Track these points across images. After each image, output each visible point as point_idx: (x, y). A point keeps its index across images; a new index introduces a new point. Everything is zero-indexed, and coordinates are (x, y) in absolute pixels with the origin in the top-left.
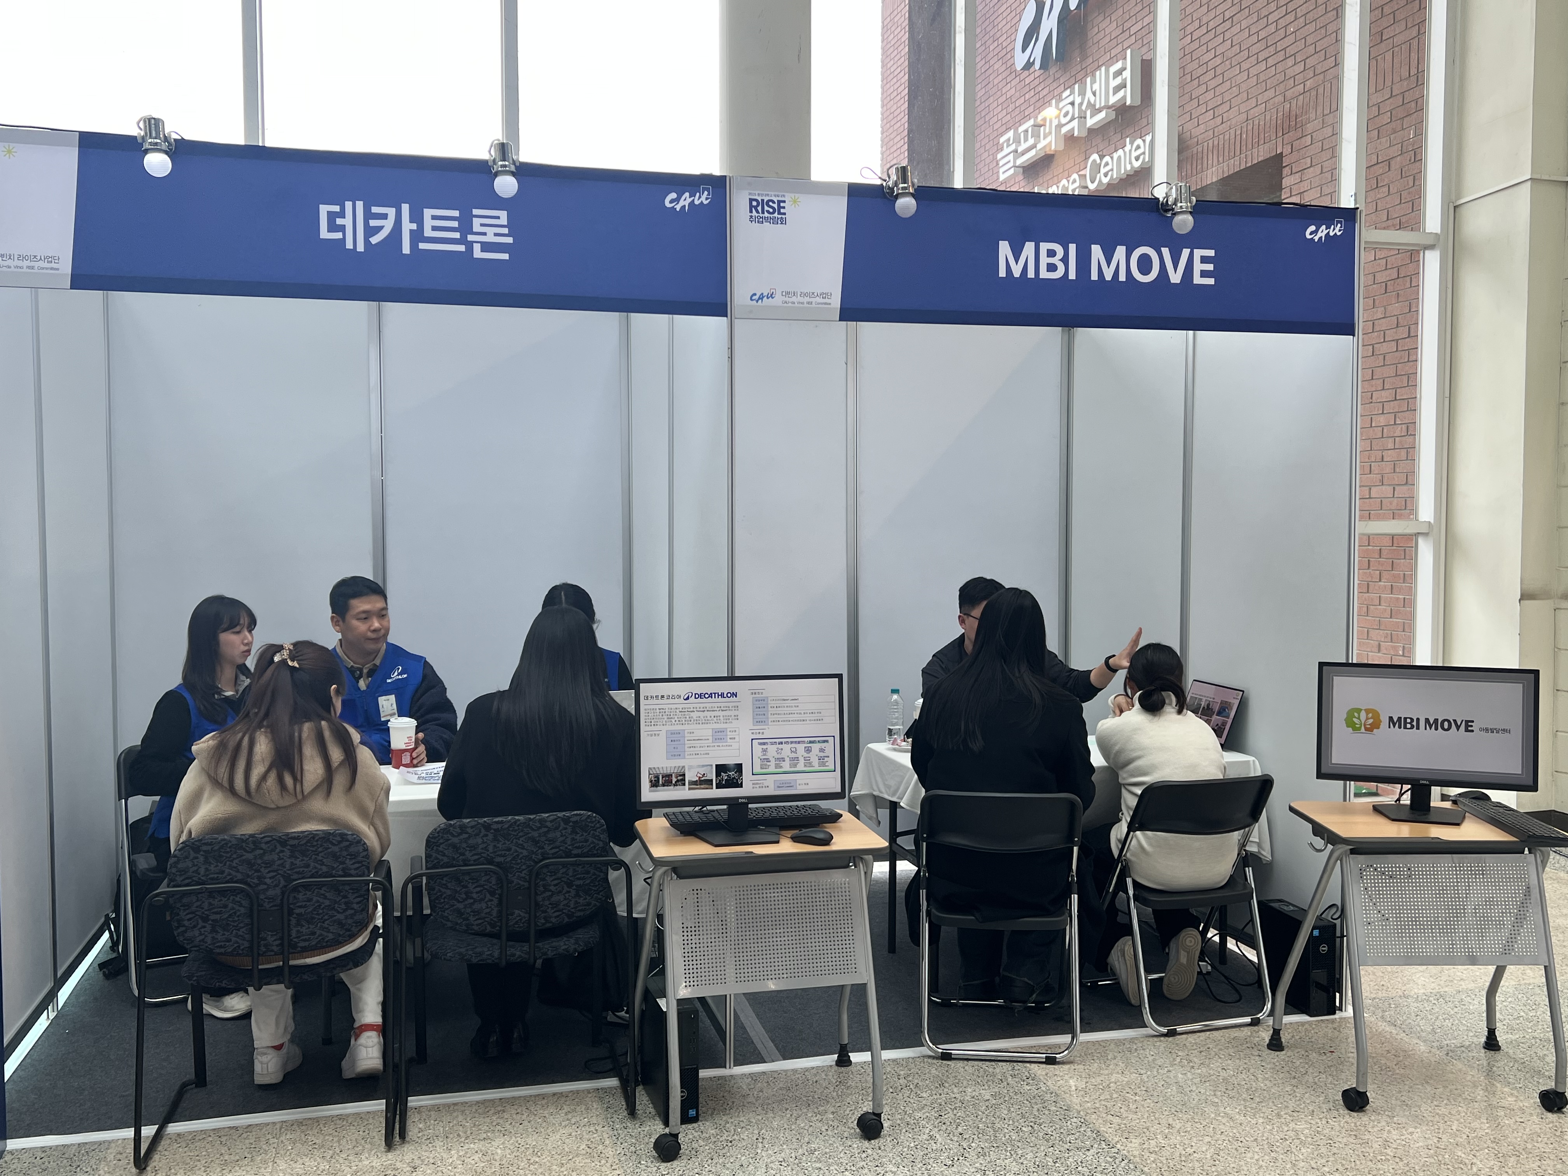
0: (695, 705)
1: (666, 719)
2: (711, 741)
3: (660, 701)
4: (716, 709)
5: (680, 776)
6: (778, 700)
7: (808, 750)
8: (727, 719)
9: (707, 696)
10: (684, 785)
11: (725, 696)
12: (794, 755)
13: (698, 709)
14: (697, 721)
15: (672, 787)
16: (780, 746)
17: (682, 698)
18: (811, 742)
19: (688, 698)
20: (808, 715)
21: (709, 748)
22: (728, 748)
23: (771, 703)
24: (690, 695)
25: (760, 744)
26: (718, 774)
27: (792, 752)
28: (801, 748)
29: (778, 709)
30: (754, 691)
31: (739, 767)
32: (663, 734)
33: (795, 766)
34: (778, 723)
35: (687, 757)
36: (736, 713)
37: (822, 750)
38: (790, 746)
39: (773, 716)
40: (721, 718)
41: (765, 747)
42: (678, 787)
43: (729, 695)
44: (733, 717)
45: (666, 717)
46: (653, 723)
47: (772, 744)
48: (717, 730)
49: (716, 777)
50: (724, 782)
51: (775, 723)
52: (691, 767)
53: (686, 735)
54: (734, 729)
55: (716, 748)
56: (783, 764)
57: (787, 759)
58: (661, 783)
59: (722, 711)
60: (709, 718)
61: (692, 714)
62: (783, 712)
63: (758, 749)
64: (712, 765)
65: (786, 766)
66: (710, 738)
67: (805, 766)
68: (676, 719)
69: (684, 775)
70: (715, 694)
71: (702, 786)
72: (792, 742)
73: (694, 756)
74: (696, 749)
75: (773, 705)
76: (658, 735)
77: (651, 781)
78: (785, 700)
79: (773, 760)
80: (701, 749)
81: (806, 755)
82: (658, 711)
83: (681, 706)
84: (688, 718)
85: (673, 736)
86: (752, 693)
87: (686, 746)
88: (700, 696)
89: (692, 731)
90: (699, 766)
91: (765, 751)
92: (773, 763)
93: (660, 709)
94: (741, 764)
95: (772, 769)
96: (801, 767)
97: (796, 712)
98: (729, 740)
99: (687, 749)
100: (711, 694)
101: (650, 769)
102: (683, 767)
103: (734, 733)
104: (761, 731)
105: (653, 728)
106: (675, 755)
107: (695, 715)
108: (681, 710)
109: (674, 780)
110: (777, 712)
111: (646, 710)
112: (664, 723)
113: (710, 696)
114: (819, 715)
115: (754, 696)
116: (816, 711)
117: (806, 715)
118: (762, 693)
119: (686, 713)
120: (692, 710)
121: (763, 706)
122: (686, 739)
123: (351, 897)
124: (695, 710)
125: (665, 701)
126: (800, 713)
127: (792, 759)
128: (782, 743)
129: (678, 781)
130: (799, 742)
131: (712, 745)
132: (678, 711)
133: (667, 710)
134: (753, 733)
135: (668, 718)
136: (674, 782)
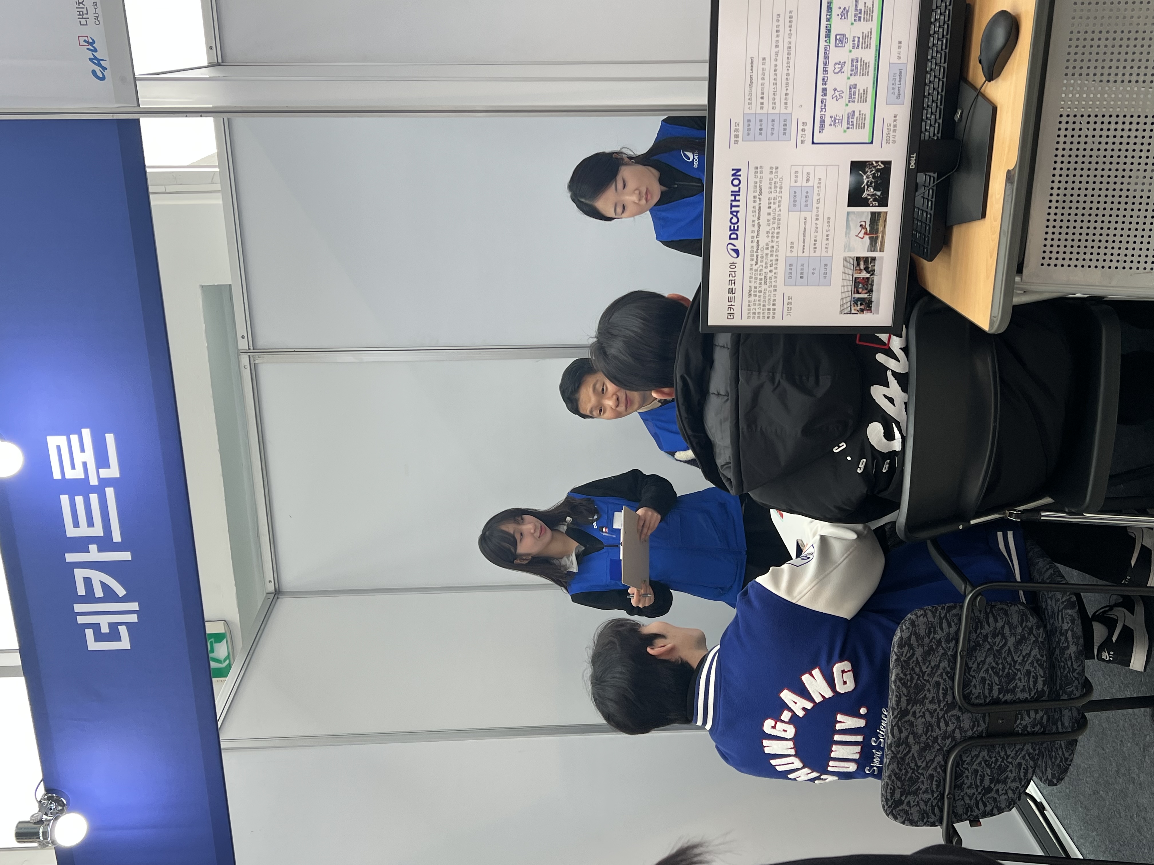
0: (749, 239)
1: (767, 287)
2: (808, 215)
3: (738, 295)
4: (757, 204)
5: (858, 264)
6: (750, 94)
7: (841, 40)
8: (776, 186)
9: (734, 220)
10: (874, 259)
11: (737, 189)
12: (847, 68)
13: (755, 234)
14: (774, 235)
15: (876, 278)
16: (830, 92)
17: (735, 260)
18: (828, 36)
19: (737, 251)
20: (780, 39)
21: (820, 218)
22: (822, 185)
23: (755, 109)
24: (730, 247)
25: (822, 127)
26: (865, 203)
27: (841, 71)
28: (837, 55)
29: (766, 96)
30: (733, 139)
31: (857, 167)
32: (790, 291)
33: (866, 65)
34: (790, 96)
35: (830, 254)
36: (766, 171)
37: (844, 14)
38: (830, 75)
39: (777, 105)
40: (773, 195)
41: (828, 121)
42: (876, 268)
43: (736, 182)
44: (773, 176)
45: (763, 287)
46: (771, 307)
47: (824, 108)
48: (792, 203)
49: (868, 205)
50: (879, 193)
51: (789, 102)
52: (848, 247)
53: (794, 254)
54: (793, 175)
55: (821, 205)
56: (860, 88)
57: (853, 80)
58: (866, 296)
59: (761, 193)
60: (771, 217)
61: (762, 244)
62: (772, 87)
63: (830, 134)
64: (848, 213)
65: (865, 82)
66: (803, 214)
67: (868, 46)
68: (768, 270)
69: (858, 259)
70: (732, 206)
71: (881, 229)
72: (825, 71)
73: (830, 242)
74: (819, 239)
75: (759, 106)
76: (790, 298)
77: (862, 311)
78: (751, 83)
79: (852, 107)
80: (820, 230)
81: (849, 45)
82: (752, 298)
83: (748, 262)
84: (768, 252)
85: (793, 275)
86: (736, 142)
87: (812, 254)
88: (734, 230)
89: (789, 245)
90: (847, 233)
91: (834, 121)
92: (857, 107)
93: (750, 296)
94: (852, 163)
95: (866, 108)
96: (869, 55)
97: (773, 63)
98: (810, 184)
99: (818, 254)
100: (732, 213)
101: (841, 312)
102: (845, 259)
103: (800, 175)
104: (801, 127)
105: (779, 307)
106: (825, 273)
107: (764, 240)
108: (754, 262)
109: (864, 275)
110: (771, 97)
111: (749, 317)
112: (772, 289)
113: (735, 214)
114: (781, 19)
115: (740, 139)
116: (775, 24)
117: (780, 44)
118: (737, 124)
119: (760, 253)
120: (755, 244)
121: (758, 123)
122: (800, 254)
123: (987, 630)
124: (756, 240)
125: (738, 287)
126: (777, 54)
127: (854, 71)
128: (824, 90)
129: (866, 269)
130: (826, 57)
131: (814, 213)
132: (755, 267)
133: (753, 285)
134: (803, 142)
135: (765, 283)
136: (868, 275)
